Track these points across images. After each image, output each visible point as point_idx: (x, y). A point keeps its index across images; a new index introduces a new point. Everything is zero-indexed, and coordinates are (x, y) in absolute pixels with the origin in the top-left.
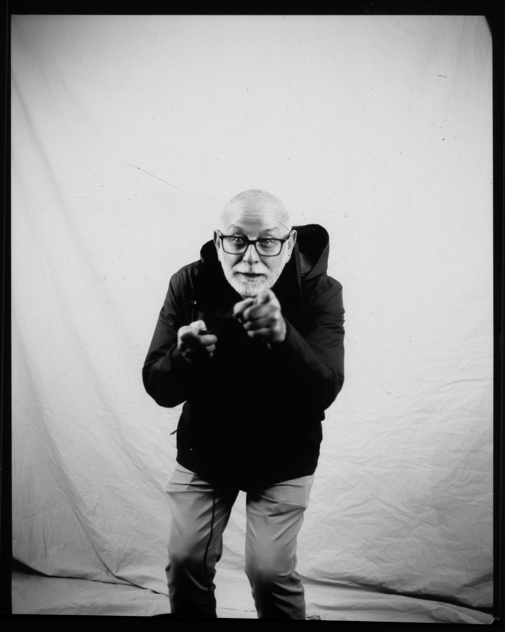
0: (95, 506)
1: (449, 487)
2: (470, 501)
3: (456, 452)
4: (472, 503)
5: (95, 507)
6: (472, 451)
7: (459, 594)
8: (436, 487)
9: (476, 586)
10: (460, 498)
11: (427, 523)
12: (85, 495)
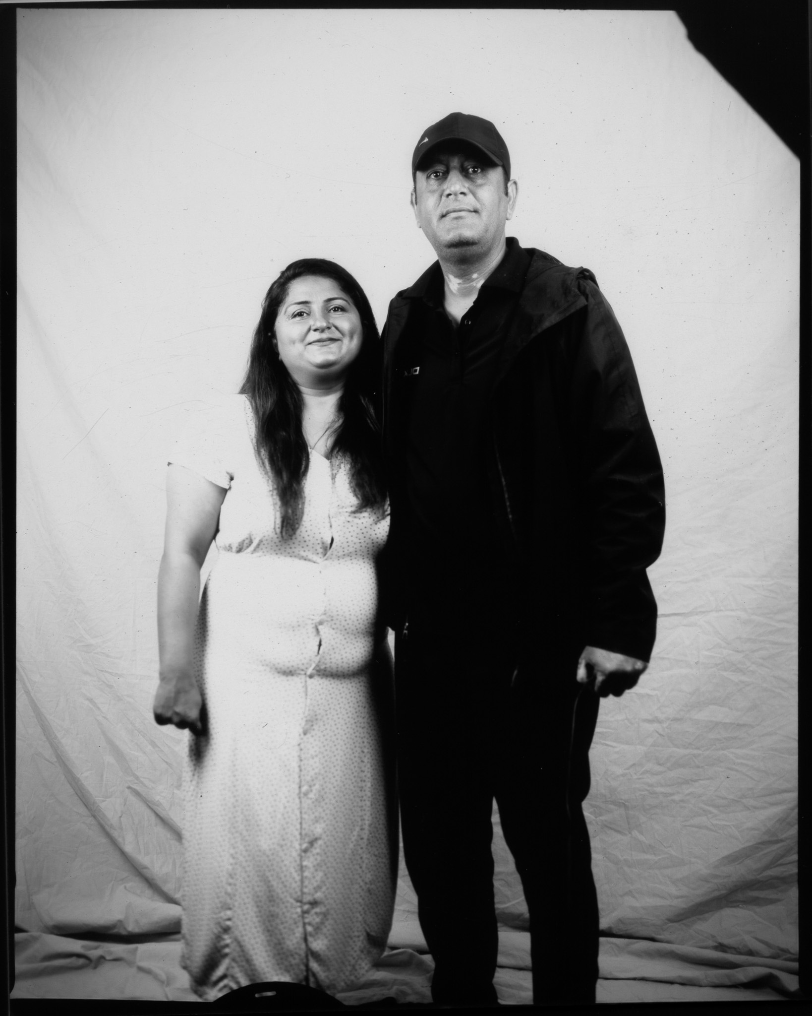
0: (120, 815)
1: (642, 774)
2: (672, 794)
3: (650, 721)
4: (677, 798)
5: (121, 817)
6: (675, 720)
7: (660, 934)
8: (623, 775)
9: (684, 922)
10: (659, 789)
11: (611, 829)
12: (103, 801)
